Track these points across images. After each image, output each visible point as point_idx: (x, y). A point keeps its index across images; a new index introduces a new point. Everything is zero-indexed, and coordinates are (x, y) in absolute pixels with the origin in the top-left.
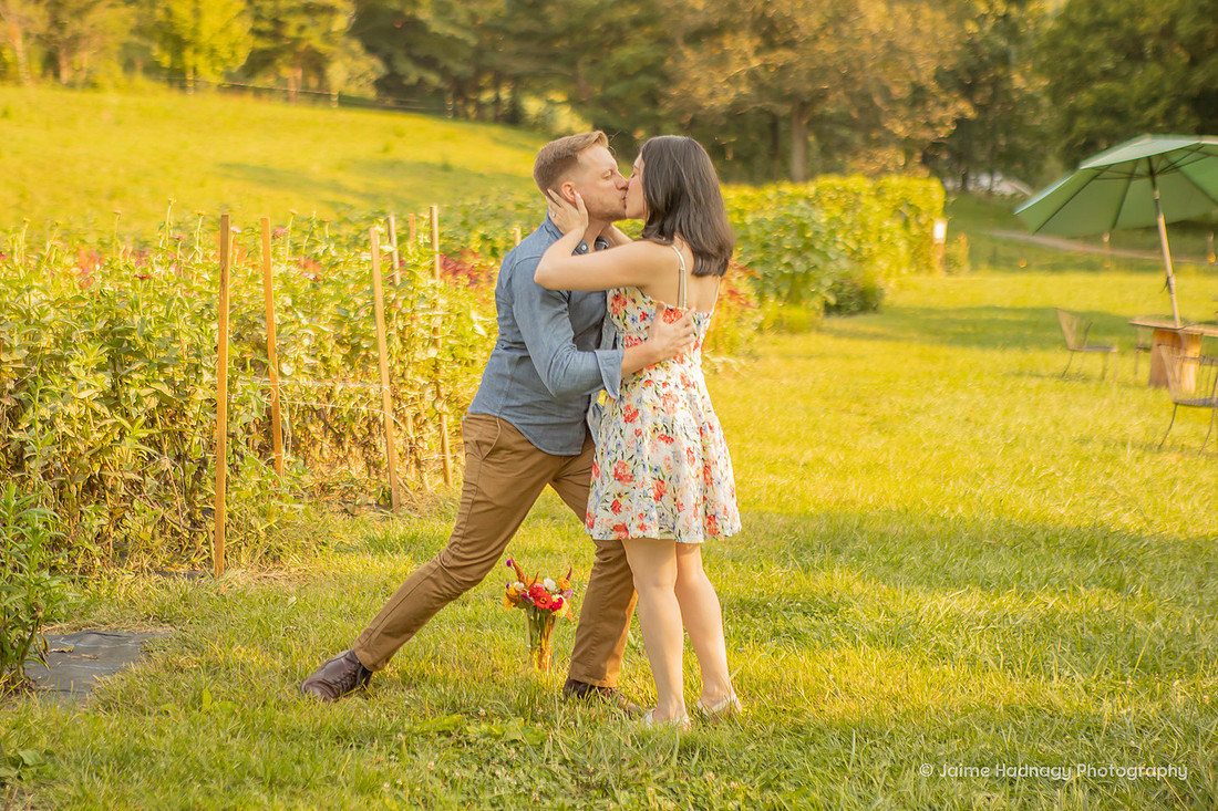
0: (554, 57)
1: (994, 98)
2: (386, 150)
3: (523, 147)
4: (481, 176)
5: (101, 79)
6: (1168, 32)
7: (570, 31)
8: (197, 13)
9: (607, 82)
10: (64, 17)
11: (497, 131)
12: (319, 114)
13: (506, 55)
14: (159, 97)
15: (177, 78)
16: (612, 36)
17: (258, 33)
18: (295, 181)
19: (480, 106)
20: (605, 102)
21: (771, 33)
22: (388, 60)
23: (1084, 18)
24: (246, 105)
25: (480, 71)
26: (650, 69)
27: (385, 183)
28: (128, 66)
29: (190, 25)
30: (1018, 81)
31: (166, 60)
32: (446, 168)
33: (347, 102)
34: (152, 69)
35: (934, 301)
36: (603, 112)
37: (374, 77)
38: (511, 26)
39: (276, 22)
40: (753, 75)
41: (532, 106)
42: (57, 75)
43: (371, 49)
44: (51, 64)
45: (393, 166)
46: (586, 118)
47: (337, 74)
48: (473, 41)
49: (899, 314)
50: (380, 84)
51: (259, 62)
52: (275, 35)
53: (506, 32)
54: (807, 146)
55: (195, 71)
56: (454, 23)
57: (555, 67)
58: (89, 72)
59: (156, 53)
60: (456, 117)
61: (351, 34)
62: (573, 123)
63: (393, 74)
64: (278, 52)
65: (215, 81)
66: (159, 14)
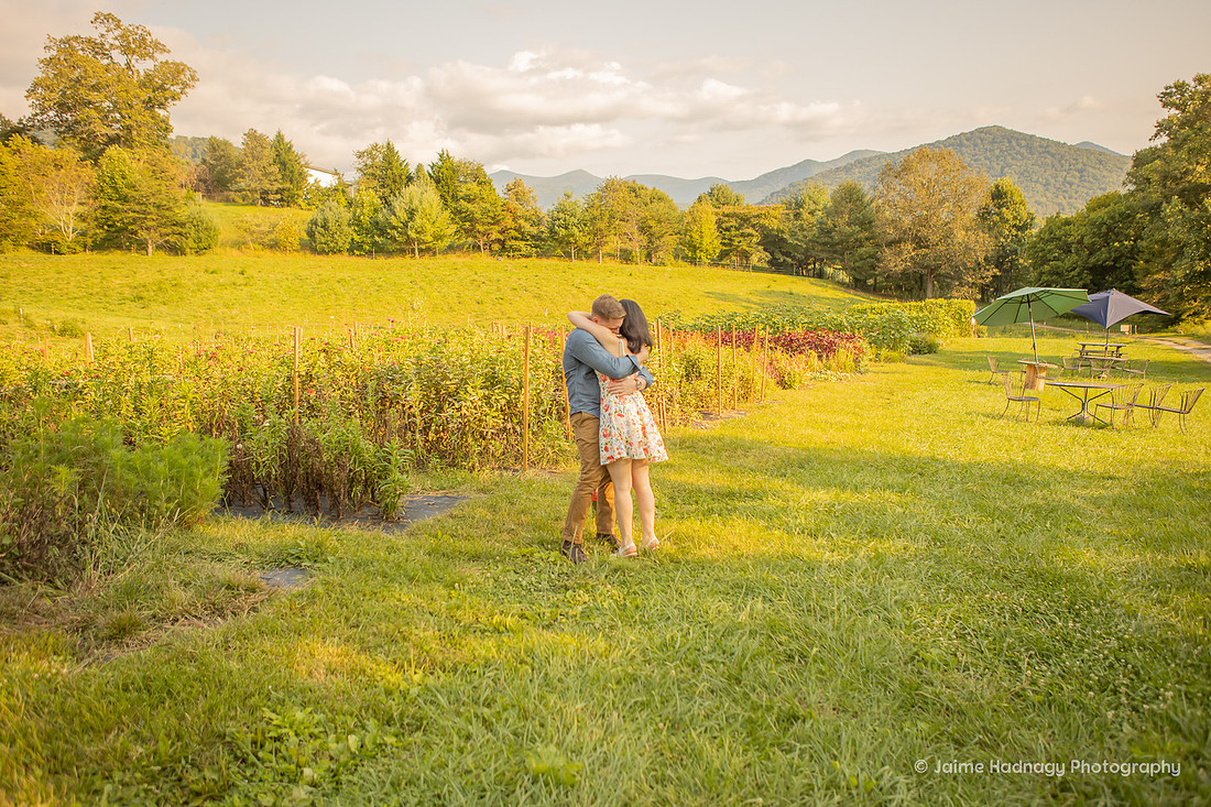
0: (835, 252)
1: (1011, 268)
2: (769, 287)
3: (820, 286)
4: (803, 296)
5: (666, 262)
6: (1080, 242)
7: (842, 242)
8: (701, 237)
9: (855, 261)
10: (653, 240)
11: (812, 280)
12: (745, 274)
13: (817, 251)
14: (689, 268)
15: (693, 261)
16: (858, 243)
17: (724, 244)
18: (734, 299)
19: (808, 271)
20: (854, 269)
21: (920, 242)
22: (772, 254)
23: (1047, 237)
24: (719, 271)
25: (807, 258)
26: (871, 257)
27: (767, 299)
28: (676, 257)
29: (698, 241)
30: (1021, 261)
31: (690, 255)
32: (790, 293)
33: (756, 269)
34: (685, 258)
35: (961, 349)
36: (853, 272)
37: (767, 260)
38: (818, 240)
39: (730, 240)
40: (912, 258)
41: (829, 270)
42: (650, 261)
43: (765, 250)
44: (649, 256)
45: (771, 293)
46: (848, 275)
47: (754, 259)
48: (805, 246)
49: (945, 354)
50: (770, 263)
51: (724, 255)
52: (731, 245)
53: (817, 242)
54: (934, 285)
55: (700, 258)
56: (797, 239)
57: (835, 255)
58: (663, 259)
59: (686, 252)
60: (798, 274)
61: (759, 244)
62: (843, 276)
63: (774, 258)
64: (731, 251)
65: (707, 261)
66: (688, 237)
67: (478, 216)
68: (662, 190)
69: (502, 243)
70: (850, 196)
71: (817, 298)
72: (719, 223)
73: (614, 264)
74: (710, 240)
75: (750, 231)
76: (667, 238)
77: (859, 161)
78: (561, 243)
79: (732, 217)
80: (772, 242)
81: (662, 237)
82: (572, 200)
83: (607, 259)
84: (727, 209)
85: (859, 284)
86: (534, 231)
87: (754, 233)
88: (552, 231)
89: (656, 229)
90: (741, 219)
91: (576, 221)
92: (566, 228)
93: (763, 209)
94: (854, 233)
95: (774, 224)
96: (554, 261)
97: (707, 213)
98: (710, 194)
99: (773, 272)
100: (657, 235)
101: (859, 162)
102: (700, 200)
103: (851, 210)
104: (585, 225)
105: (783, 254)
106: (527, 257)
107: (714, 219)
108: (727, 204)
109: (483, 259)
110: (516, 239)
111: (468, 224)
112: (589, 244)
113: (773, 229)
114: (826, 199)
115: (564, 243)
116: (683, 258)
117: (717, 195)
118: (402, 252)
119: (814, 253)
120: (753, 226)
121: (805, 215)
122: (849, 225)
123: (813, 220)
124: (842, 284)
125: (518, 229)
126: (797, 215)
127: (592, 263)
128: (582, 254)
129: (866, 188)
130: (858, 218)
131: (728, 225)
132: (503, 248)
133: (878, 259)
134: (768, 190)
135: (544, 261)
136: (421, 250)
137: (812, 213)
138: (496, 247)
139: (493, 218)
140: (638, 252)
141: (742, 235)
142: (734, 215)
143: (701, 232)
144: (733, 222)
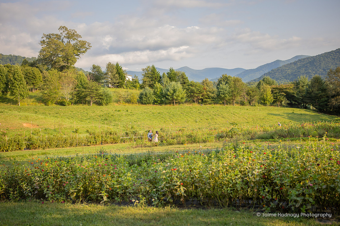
5: (255, 105)
7: (315, 97)
8: (267, 96)
9: (320, 103)
10: (251, 97)
11: (303, 109)
12: (281, 108)
14: (263, 107)
15: (265, 104)
16: (321, 97)
17: (274, 98)
20: (320, 106)
22: (290, 101)
24: (272, 107)
26: (326, 101)
28: (259, 103)
29: (266, 98)
31: (263, 102)
33: (284, 106)
34: (261, 103)
39: (277, 97)
43: (288, 99)
44: (250, 103)
48: (302, 98)
51: (274, 102)
53: (306, 97)
55: (267, 103)
56: (299, 96)
57: (313, 101)
61: (286, 98)
63: (291, 103)
64: (277, 101)
65: (269, 104)
66: (262, 97)
67: (196, 91)
69: (202, 100)
70: (317, 81)
72: (272, 91)
73: (238, 106)
74: (270, 97)
76: (256, 97)
78: (221, 99)
80: (289, 96)
81: (254, 96)
83: (236, 104)
84: (274, 86)
85: (321, 111)
86: (212, 95)
87: (284, 94)
88: (218, 95)
89: (252, 94)
90: (280, 90)
91: (227, 92)
92: (224, 94)
93: (287, 86)
94: (320, 93)
95: (291, 91)
96: (218, 106)
97: (268, 88)
98: (264, 80)
103: (318, 86)
104: (230, 93)
105: (294, 101)
106: (210, 104)
107: (271, 90)
109: (196, 105)
110: (207, 98)
111: (192, 94)
112: (230, 100)
113: (291, 93)
114: (308, 82)
116: (261, 104)
117: (266, 81)
118: (170, 103)
120: (284, 92)
121: (301, 87)
122: (317, 90)
123: (304, 89)
124: (314, 110)
125: (208, 95)
126: (298, 88)
127: (231, 106)
128: (228, 102)
129: (324, 78)
130: (320, 88)
131: (275, 92)
132: (202, 102)
133: (329, 102)
135: (216, 105)
136: (176, 103)
137: (303, 86)
138: (200, 101)
139: (199, 92)
140: (246, 102)
141: (280, 95)
142: (277, 88)
143: (267, 95)
144: (277, 91)
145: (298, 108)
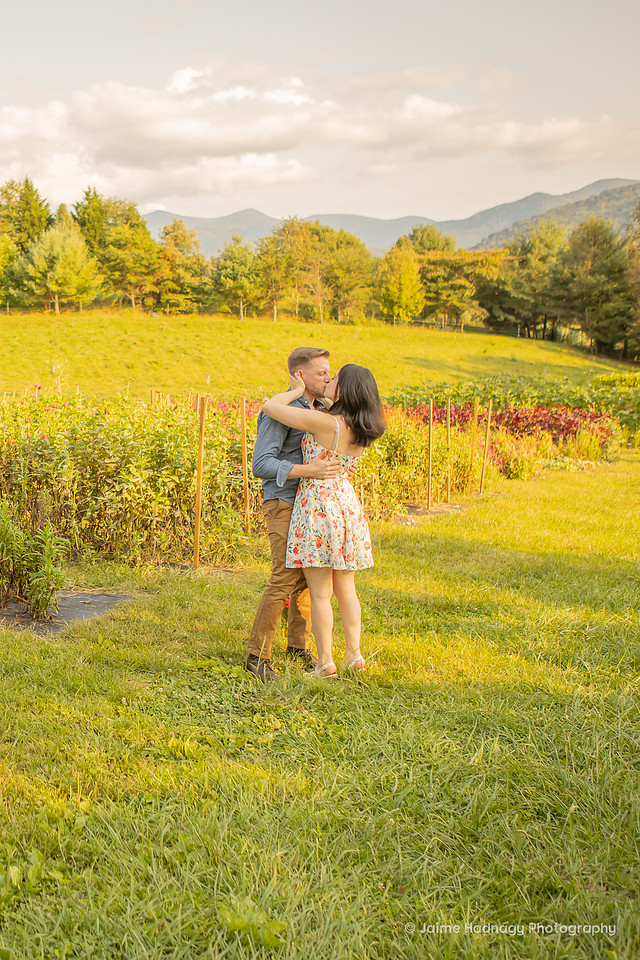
0: (573, 308)
2: (485, 352)
3: (553, 351)
4: (531, 364)
5: (356, 320)
7: (581, 295)
8: (400, 290)
9: (600, 320)
10: (340, 293)
11: (542, 343)
12: (455, 335)
13: (549, 308)
14: (383, 327)
15: (389, 319)
16: (604, 297)
17: (429, 299)
18: (440, 366)
19: (536, 331)
20: (598, 330)
22: (490, 310)
24: (422, 331)
25: (536, 315)
26: (621, 314)
27: (482, 367)
28: (368, 314)
29: (397, 295)
31: (385, 311)
32: (514, 360)
33: (468, 329)
34: (379, 315)
36: (596, 334)
37: (483, 318)
38: (551, 293)
39: (437, 293)
41: (564, 331)
42: (336, 318)
43: (481, 305)
44: (334, 313)
45: (487, 360)
46: (589, 337)
47: (467, 318)
48: (533, 301)
50: (488, 321)
51: (428, 312)
52: (437, 299)
53: (550, 296)
55: (398, 315)
56: (523, 293)
57: (573, 313)
58: (351, 316)
59: (381, 307)
60: (523, 335)
61: (473, 298)
62: (583, 339)
63: (492, 316)
64: (437, 307)
65: (407, 320)
66: (383, 290)
67: (130, 264)
68: (352, 232)
69: (157, 297)
70: (595, 238)
71: (551, 367)
72: (423, 273)
73: (292, 323)
74: (412, 294)
75: (463, 282)
76: (358, 292)
77: (608, 193)
78: (226, 297)
79: (440, 265)
80: (491, 296)
81: (351, 289)
82: (242, 245)
83: (283, 316)
84: (434, 256)
85: (604, 349)
86: (196, 282)
87: (467, 284)
88: (217, 283)
89: (344, 280)
90: (452, 267)
91: (247, 271)
92: (234, 279)
93: (479, 255)
94: (599, 284)
95: (492, 274)
96: (218, 319)
97: (408, 260)
98: (413, 237)
99: (490, 333)
100: (345, 287)
101: (606, 194)
102: (399, 244)
103: (595, 255)
104: (257, 275)
105: (505, 310)
106: (185, 313)
107: (417, 267)
108: (434, 249)
109: (134, 315)
110: (174, 292)
111: (117, 274)
112: (262, 298)
113: (492, 280)
114: (562, 241)
115: (231, 296)
116: (377, 316)
117: (421, 238)
118: (40, 306)
119: (544, 310)
120: (467, 276)
121: (534, 262)
122: (592, 273)
123: (545, 268)
124: (580, 348)
125: (176, 281)
126: (524, 263)
127: (264, 321)
128: (253, 309)
129: (616, 226)
130: (603, 265)
131: (434, 275)
132: (158, 302)
133: (630, 318)
134: (484, 232)
135: (207, 319)
136: (62, 305)
137: (543, 259)
138: (150, 301)
139: (147, 267)
140: (320, 309)
141: (452, 287)
142: (442, 263)
143: (400, 284)
144: (441, 272)
145: (514, 335)
